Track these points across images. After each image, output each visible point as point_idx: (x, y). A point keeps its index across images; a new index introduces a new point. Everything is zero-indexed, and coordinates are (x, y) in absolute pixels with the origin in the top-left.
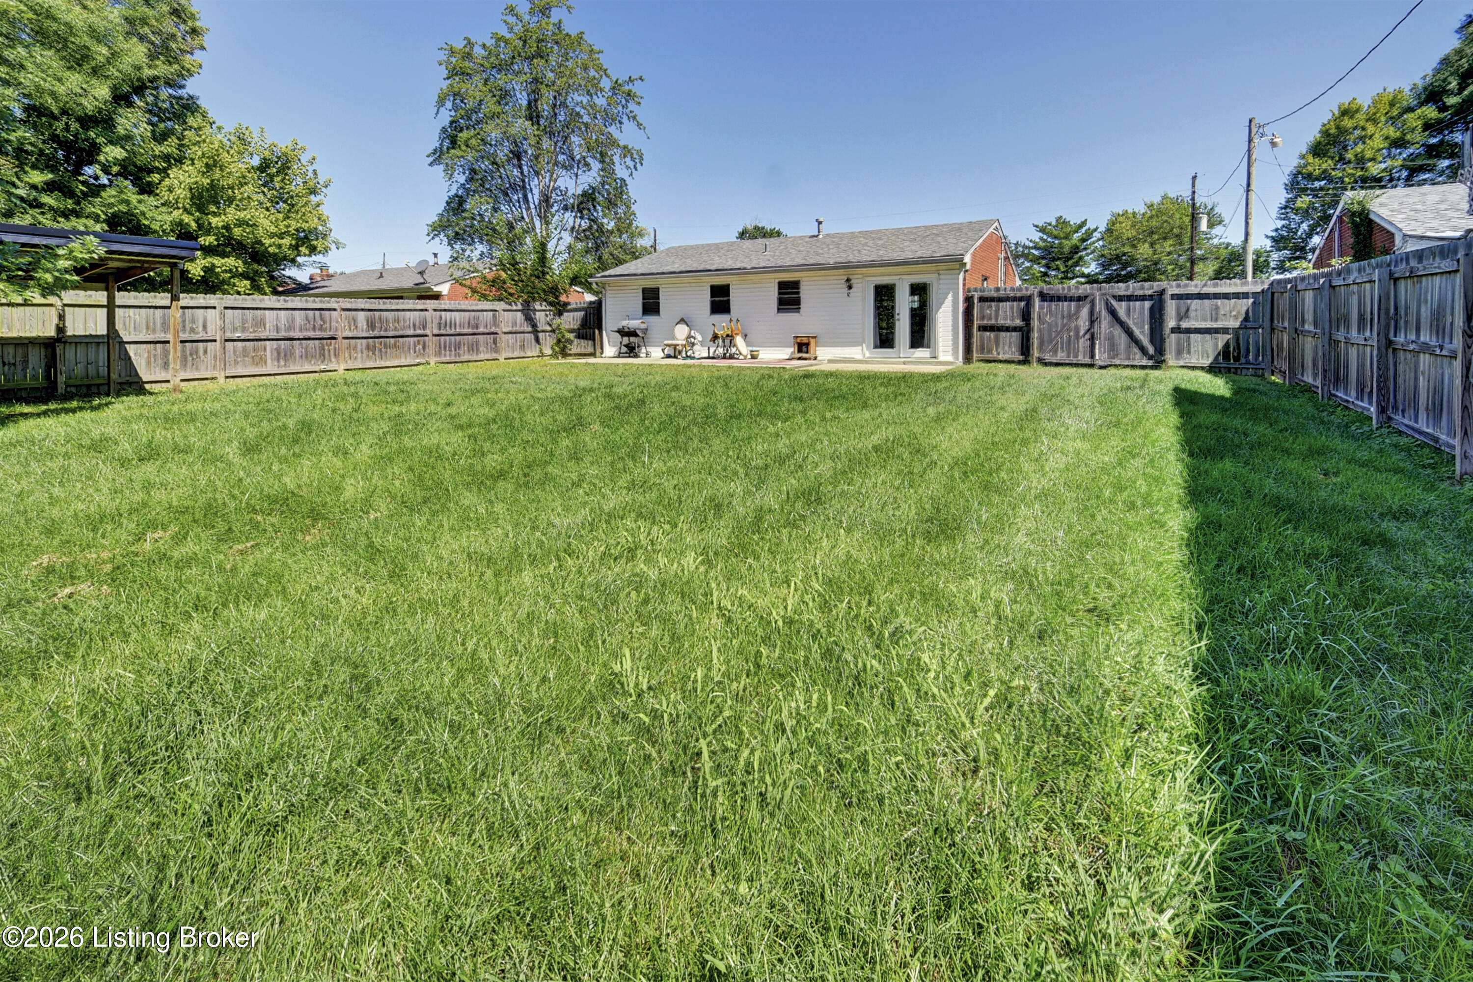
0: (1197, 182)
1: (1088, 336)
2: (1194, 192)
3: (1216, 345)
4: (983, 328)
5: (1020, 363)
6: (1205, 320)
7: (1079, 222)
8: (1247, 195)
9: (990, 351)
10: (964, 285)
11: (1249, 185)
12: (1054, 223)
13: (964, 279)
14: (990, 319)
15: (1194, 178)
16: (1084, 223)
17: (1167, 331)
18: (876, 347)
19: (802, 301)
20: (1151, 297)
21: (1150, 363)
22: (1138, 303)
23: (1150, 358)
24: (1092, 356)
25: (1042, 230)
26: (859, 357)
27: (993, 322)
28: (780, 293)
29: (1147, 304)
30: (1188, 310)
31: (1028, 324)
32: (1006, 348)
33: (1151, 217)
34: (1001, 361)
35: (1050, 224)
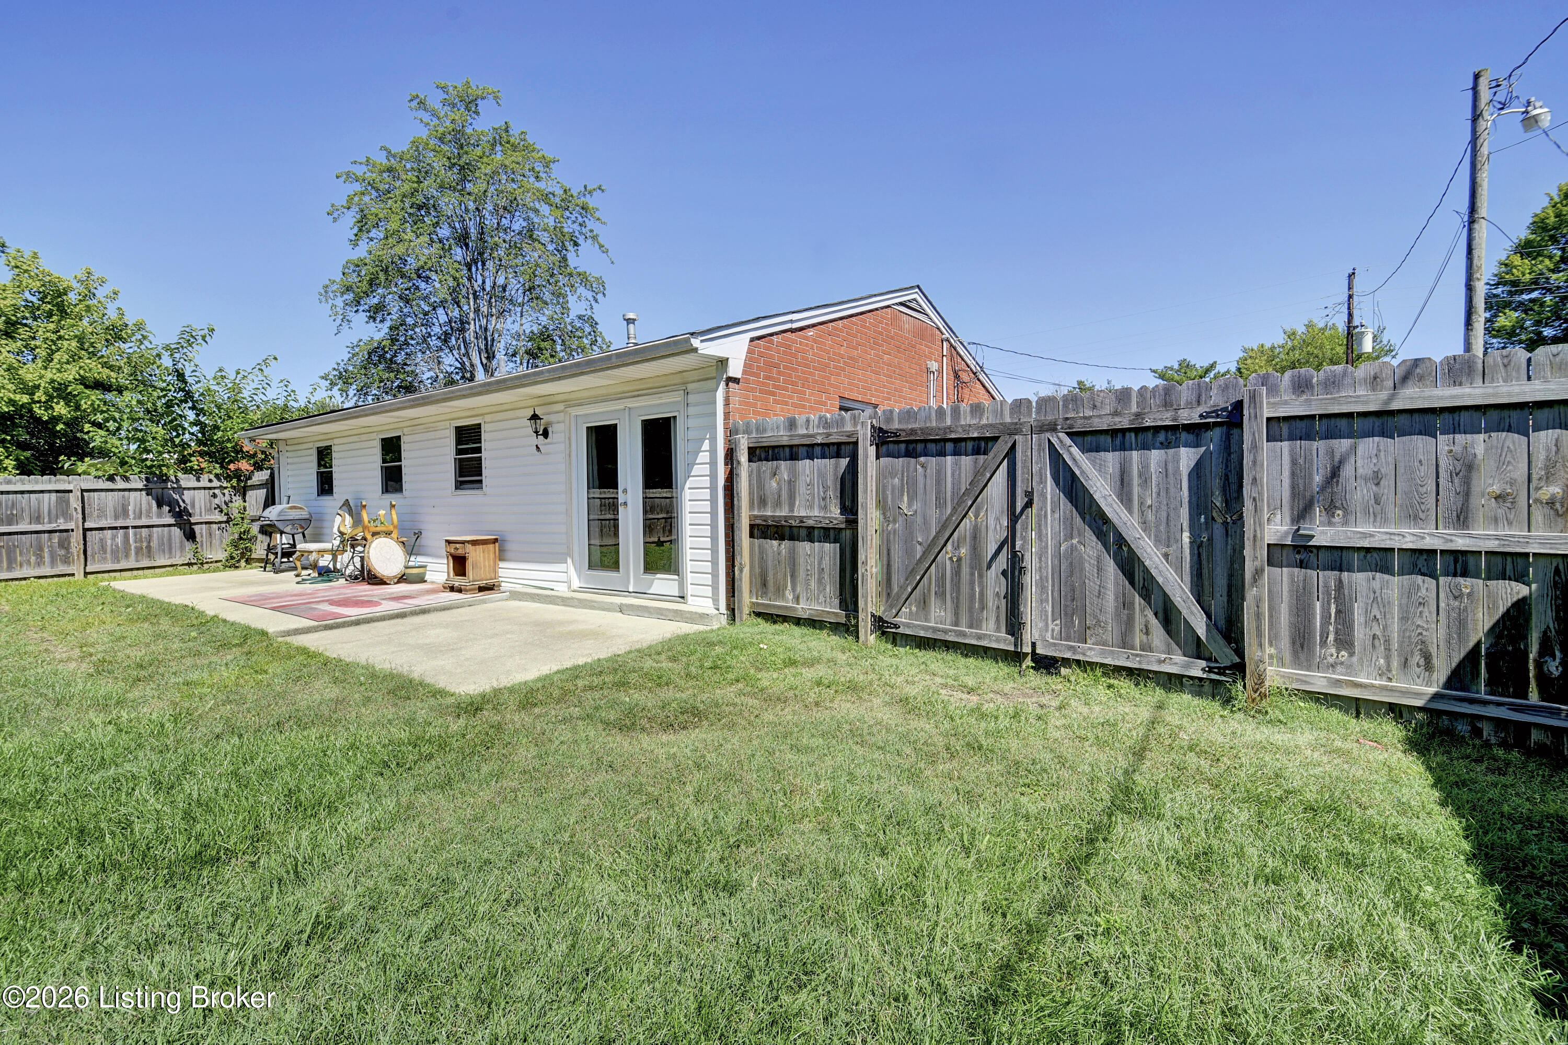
0: (1356, 281)
1: (1002, 562)
2: (1350, 297)
3: (1461, 624)
4: (760, 530)
5: (835, 628)
6: (1413, 517)
7: (1206, 364)
8: (1470, 231)
9: (779, 592)
10: (727, 415)
11: (1473, 208)
12: (1176, 367)
13: (727, 403)
14: (778, 504)
15: (1351, 276)
16: (1213, 366)
17: (1254, 556)
18: (591, 567)
19: (484, 464)
20: (1195, 431)
21: (1197, 669)
22: (1156, 456)
23: (1197, 650)
24: (1014, 625)
25: (1162, 377)
26: (562, 590)
27: (783, 512)
28: (459, 452)
29: (1187, 457)
30: (1335, 474)
31: (852, 523)
32: (813, 584)
33: (1293, 348)
34: (798, 622)
35: (1172, 369)
